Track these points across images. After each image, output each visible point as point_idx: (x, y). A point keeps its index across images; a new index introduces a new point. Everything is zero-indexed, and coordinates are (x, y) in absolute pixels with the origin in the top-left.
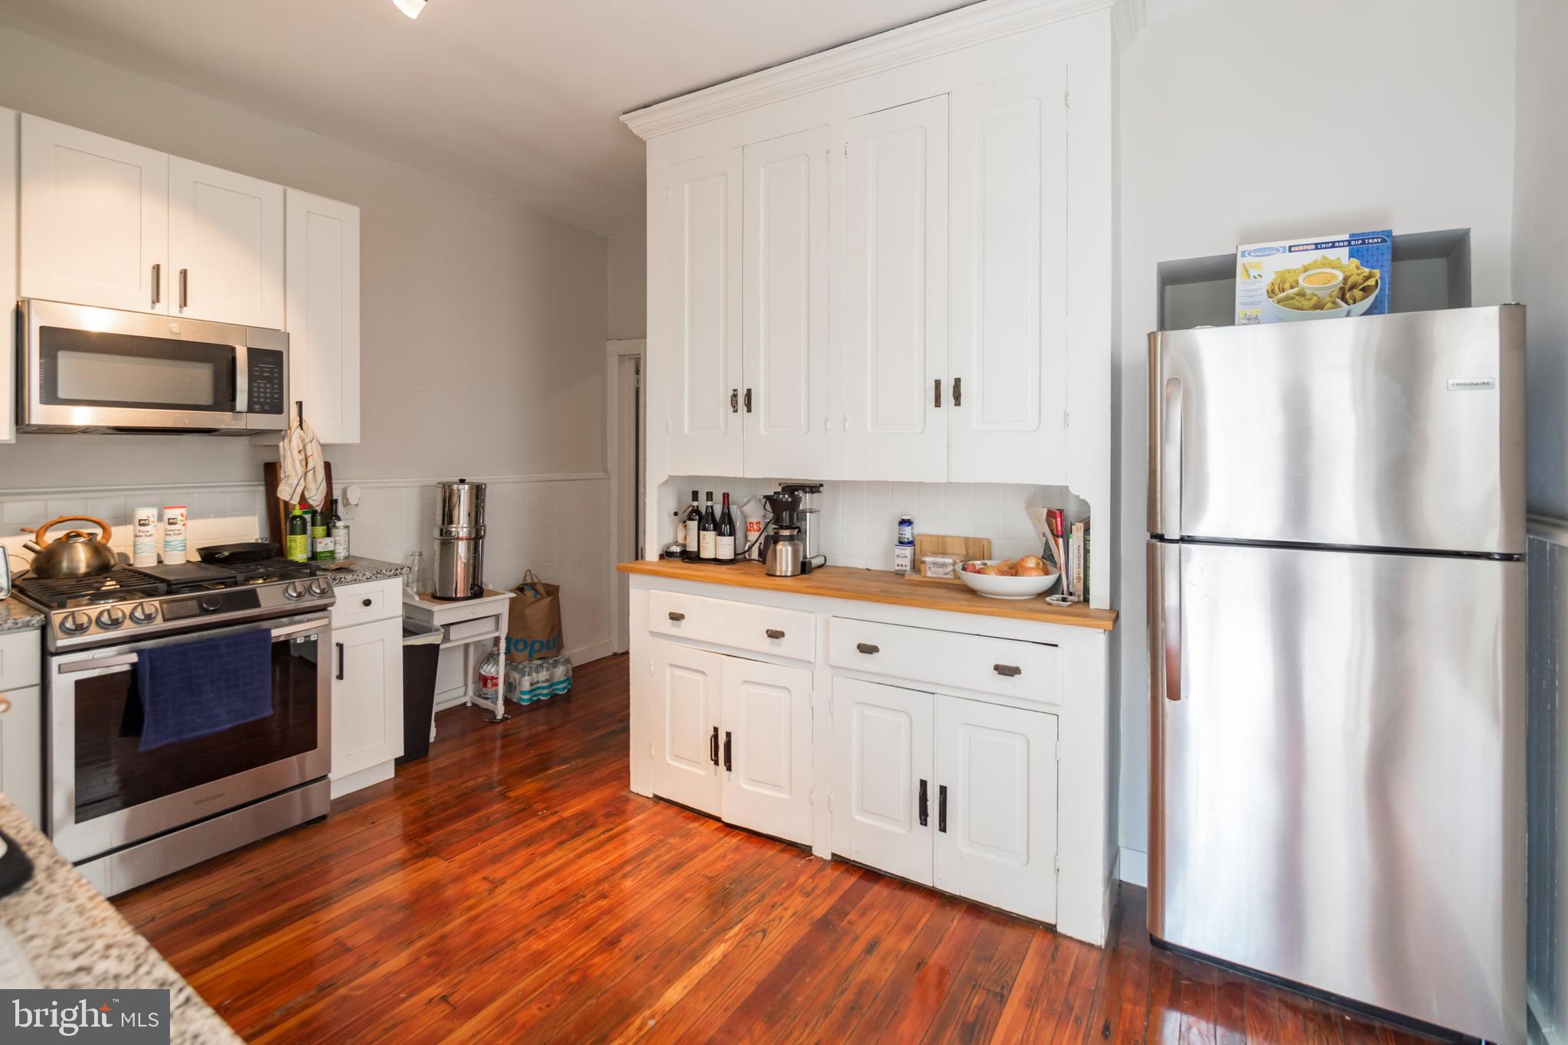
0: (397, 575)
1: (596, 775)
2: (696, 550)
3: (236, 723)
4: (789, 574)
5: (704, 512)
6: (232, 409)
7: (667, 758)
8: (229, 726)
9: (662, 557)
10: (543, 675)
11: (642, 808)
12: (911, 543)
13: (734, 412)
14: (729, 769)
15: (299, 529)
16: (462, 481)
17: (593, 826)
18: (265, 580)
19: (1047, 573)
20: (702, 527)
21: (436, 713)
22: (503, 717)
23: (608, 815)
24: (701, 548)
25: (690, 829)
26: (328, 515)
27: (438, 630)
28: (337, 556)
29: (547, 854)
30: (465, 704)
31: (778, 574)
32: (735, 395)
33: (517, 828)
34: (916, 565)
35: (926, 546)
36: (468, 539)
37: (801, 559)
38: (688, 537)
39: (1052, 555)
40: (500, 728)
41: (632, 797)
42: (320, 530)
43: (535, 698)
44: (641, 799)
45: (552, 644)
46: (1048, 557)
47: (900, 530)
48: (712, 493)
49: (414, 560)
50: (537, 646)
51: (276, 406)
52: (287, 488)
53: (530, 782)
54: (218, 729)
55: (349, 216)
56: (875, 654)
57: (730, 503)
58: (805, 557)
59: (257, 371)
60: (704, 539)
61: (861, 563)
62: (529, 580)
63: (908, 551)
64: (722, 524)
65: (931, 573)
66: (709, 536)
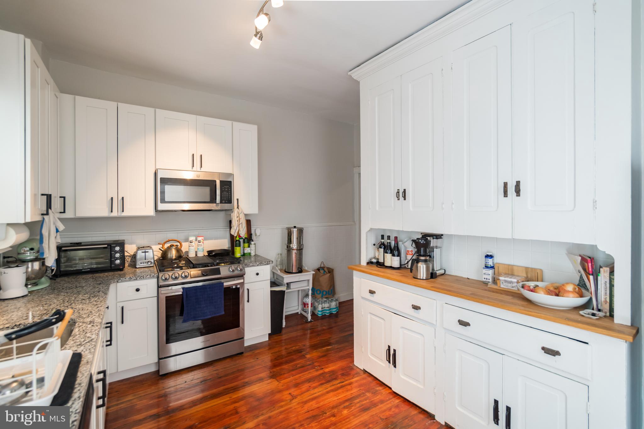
0: (268, 264)
1: (341, 354)
2: (383, 262)
3: (213, 316)
4: (424, 278)
5: (386, 244)
6: (216, 203)
7: (369, 354)
8: (210, 317)
9: (368, 263)
10: (326, 305)
11: (357, 374)
12: (492, 267)
13: (398, 200)
14: (395, 366)
15: (238, 245)
16: (295, 227)
17: (336, 379)
18: (224, 264)
19: (581, 296)
20: (385, 252)
21: (285, 316)
22: (311, 320)
23: (343, 375)
24: (385, 261)
25: (376, 390)
26: (249, 239)
27: (285, 285)
28: (251, 254)
29: (315, 388)
30: (298, 313)
31: (419, 278)
32: (398, 192)
33: (305, 373)
34: (495, 281)
35: (501, 270)
36: (297, 250)
37: (431, 271)
38: (379, 255)
39: (585, 284)
40: (309, 325)
41: (355, 368)
42: (246, 245)
43: (323, 314)
44: (358, 370)
45: (331, 292)
46: (582, 286)
47: (486, 260)
48: (390, 236)
49: (279, 256)
50: (324, 293)
51: (229, 201)
52: (233, 230)
53: (316, 352)
54: (206, 318)
55: (254, 129)
56: (468, 327)
57: (398, 241)
58: (433, 269)
59: (223, 189)
60: (386, 257)
61: (464, 274)
62: (322, 266)
63: (490, 272)
64: (394, 250)
65: (503, 286)
66: (388, 256)
